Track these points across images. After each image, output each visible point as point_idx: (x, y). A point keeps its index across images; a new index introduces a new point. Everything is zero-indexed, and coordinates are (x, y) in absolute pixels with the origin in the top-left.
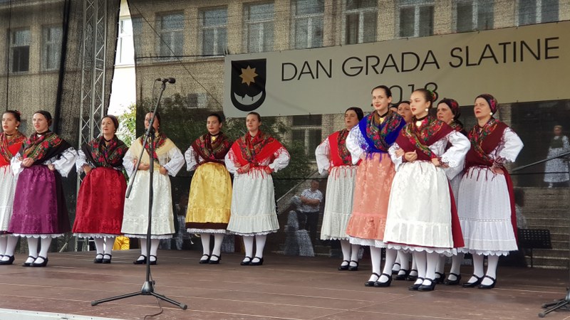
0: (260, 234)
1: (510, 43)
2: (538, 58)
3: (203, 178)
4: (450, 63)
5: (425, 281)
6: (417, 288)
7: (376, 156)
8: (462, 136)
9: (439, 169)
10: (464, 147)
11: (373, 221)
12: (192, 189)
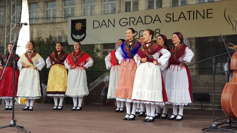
0: (80, 96)
1: (191, 11)
2: (204, 18)
3: (54, 71)
4: (166, 20)
5: (150, 117)
6: (146, 121)
7: (128, 60)
8: (167, 51)
9: (157, 66)
10: (168, 56)
11: (126, 90)
12: (49, 76)
